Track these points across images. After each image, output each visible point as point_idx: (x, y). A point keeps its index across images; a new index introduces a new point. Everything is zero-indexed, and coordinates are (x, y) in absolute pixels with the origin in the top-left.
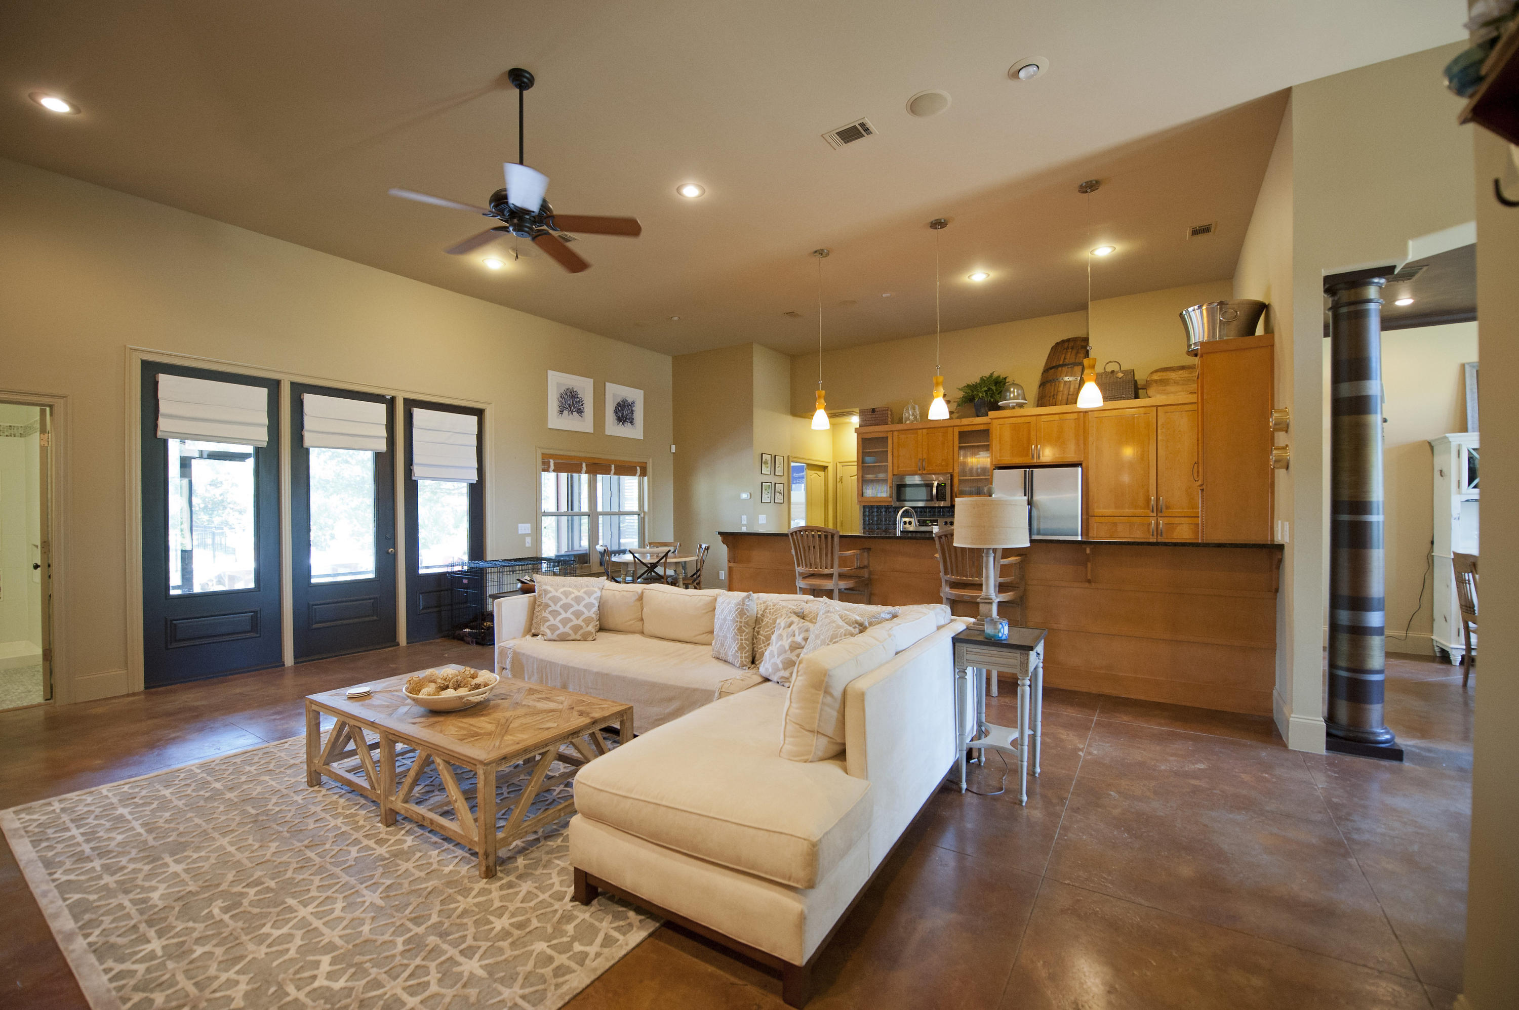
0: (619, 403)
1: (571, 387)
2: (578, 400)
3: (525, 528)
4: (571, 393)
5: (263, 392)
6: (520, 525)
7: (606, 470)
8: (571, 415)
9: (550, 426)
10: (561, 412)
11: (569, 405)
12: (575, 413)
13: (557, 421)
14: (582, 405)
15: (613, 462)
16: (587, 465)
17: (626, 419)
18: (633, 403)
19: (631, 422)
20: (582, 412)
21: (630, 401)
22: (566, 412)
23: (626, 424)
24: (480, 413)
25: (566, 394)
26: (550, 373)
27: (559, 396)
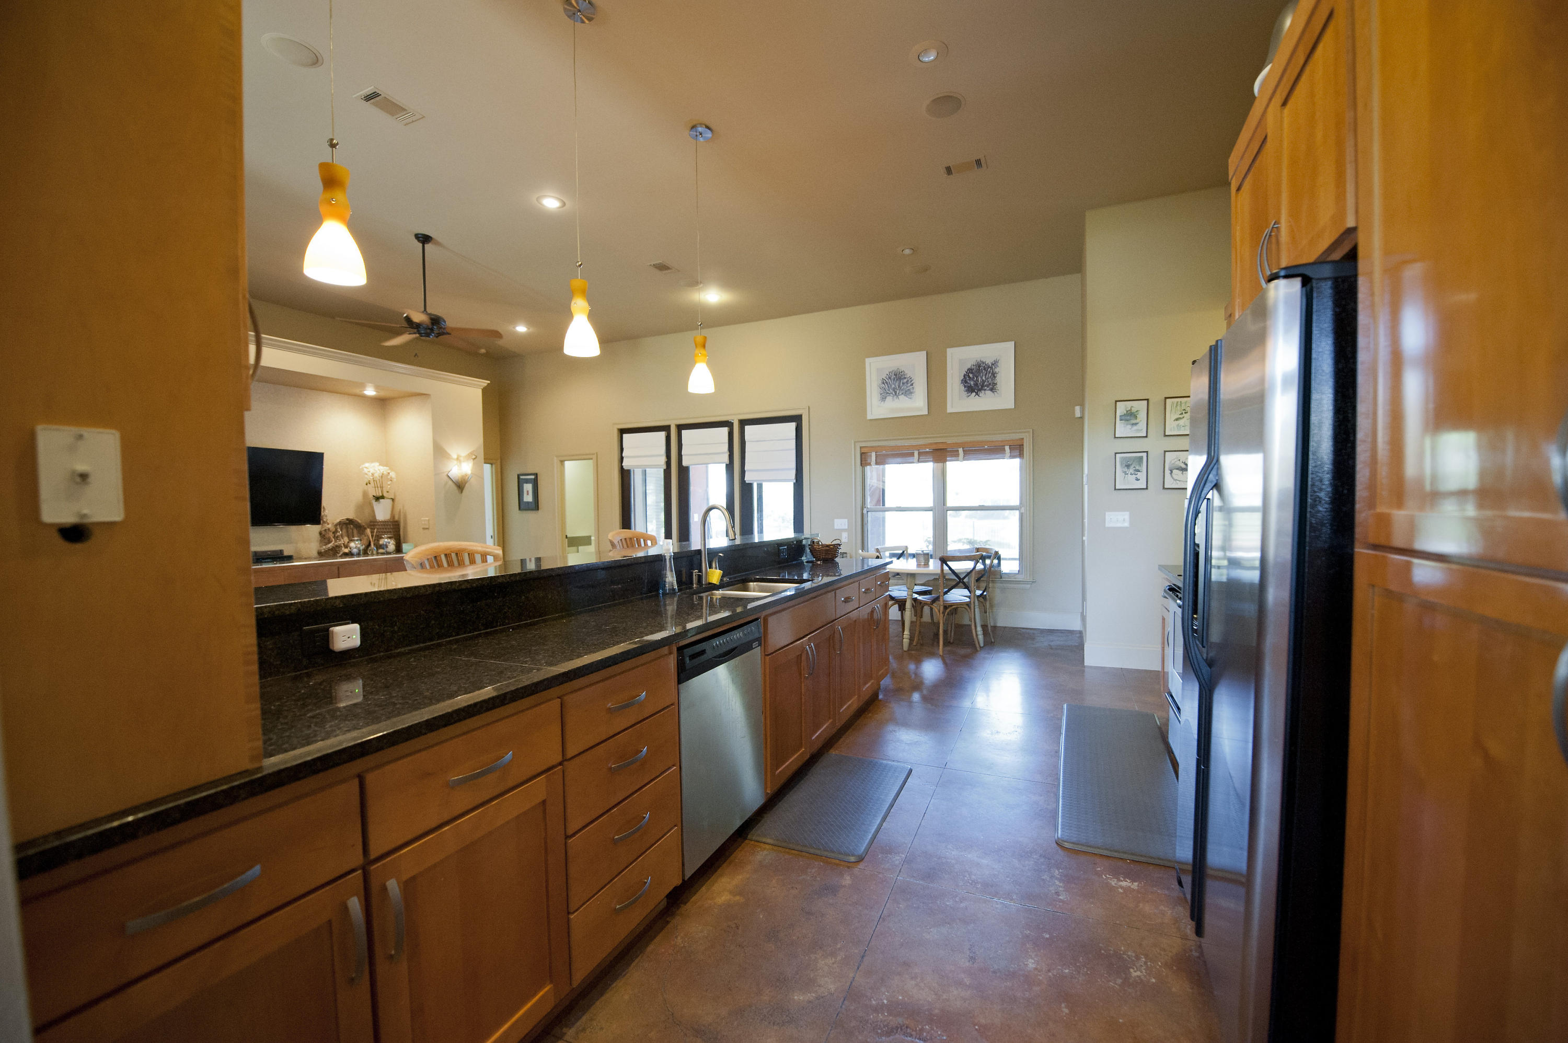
0: (968, 369)
1: (896, 368)
2: (904, 380)
3: (841, 523)
4: (895, 375)
5: (663, 435)
6: (836, 520)
7: (955, 455)
8: (896, 400)
9: (868, 416)
10: (883, 399)
11: (894, 389)
12: (900, 396)
13: (876, 409)
14: (912, 385)
15: (961, 445)
16: (919, 453)
17: (983, 386)
18: (995, 363)
19: (992, 390)
20: (911, 393)
21: (989, 361)
22: (889, 399)
23: (982, 394)
24: (797, 419)
25: (890, 378)
26: (868, 361)
27: (880, 382)
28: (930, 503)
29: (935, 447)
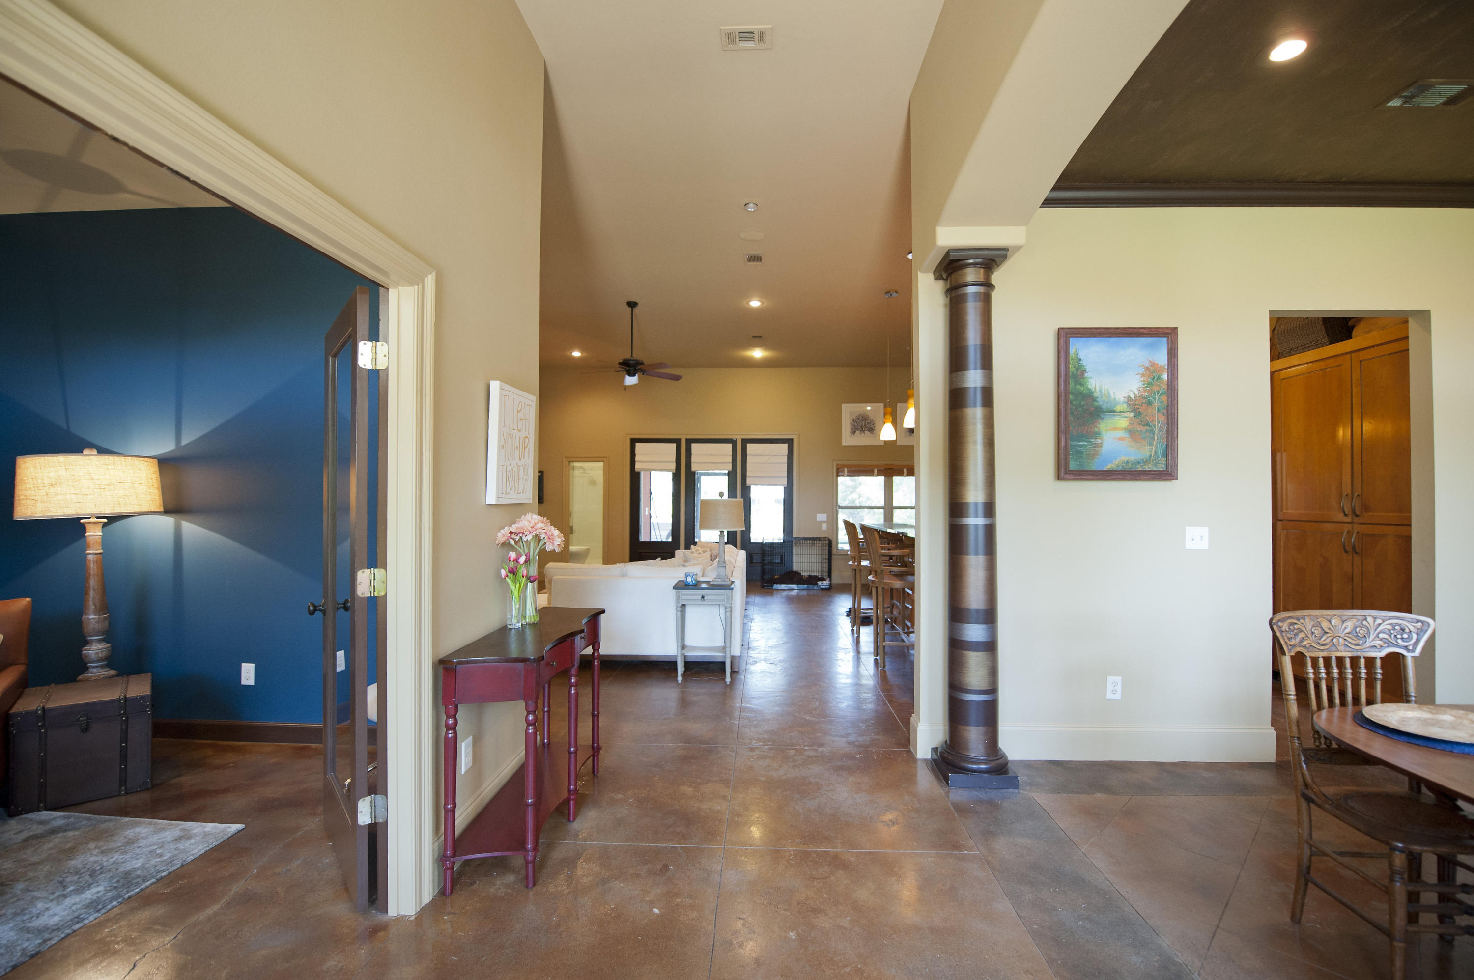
1: (862, 413)
2: (869, 421)
3: (821, 517)
4: (862, 417)
5: (674, 445)
6: (818, 514)
7: (898, 473)
8: (863, 434)
9: (844, 444)
10: (854, 432)
11: (861, 427)
12: (866, 432)
13: (848, 439)
14: (873, 425)
15: (904, 466)
16: (877, 470)
20: (873, 430)
22: (858, 432)
24: (790, 442)
25: (859, 419)
26: (843, 406)
27: (852, 421)
28: (882, 504)
29: (888, 467)
